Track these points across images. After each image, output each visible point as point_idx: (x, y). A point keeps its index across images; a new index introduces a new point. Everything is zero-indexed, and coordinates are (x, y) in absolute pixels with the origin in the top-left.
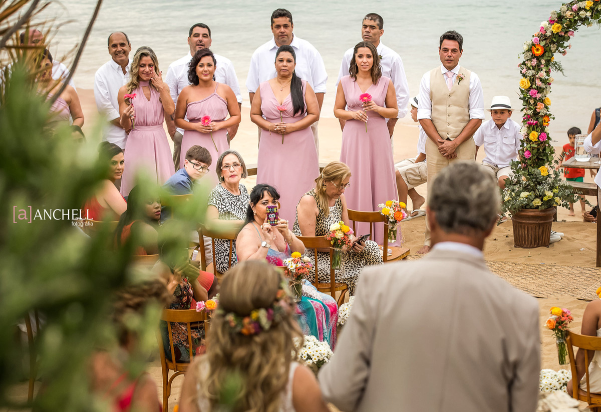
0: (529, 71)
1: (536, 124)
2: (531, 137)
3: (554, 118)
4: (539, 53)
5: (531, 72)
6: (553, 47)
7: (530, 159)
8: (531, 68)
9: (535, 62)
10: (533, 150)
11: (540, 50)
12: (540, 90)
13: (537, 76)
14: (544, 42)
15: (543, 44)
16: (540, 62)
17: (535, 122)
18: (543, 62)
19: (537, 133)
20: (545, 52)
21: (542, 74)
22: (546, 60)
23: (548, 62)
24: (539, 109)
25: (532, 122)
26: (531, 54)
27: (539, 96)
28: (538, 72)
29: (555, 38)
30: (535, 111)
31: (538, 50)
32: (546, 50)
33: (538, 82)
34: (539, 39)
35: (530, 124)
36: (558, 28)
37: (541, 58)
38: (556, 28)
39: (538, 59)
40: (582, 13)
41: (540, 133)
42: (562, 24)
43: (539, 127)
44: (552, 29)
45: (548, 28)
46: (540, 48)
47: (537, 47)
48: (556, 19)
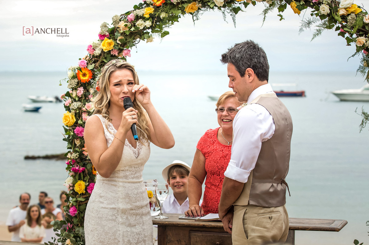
0: (75, 103)
1: (83, 171)
2: (77, 189)
4: (86, 79)
5: (76, 105)
7: (76, 217)
8: (77, 99)
9: (81, 91)
10: (79, 205)
11: (88, 76)
13: (84, 109)
14: (93, 65)
15: (91, 67)
16: (88, 91)
17: (81, 169)
18: (92, 91)
19: (84, 183)
20: (94, 77)
21: (89, 106)
24: (85, 151)
25: (77, 168)
26: (76, 80)
28: (85, 104)
29: (106, 58)
30: (81, 154)
31: (84, 75)
32: (95, 74)
33: (85, 117)
34: (86, 61)
35: (75, 171)
36: (110, 44)
37: (89, 87)
38: (106, 45)
39: (85, 88)
40: (140, 22)
41: (88, 183)
42: (116, 40)
43: (87, 176)
44: (101, 46)
45: (97, 45)
46: (87, 73)
47: (84, 71)
48: (107, 34)
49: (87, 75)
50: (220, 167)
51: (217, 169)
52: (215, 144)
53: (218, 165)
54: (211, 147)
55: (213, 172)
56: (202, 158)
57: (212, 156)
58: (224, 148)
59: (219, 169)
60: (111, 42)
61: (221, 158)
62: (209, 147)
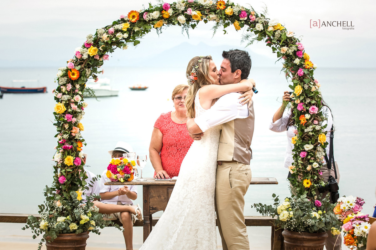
0: (64, 96)
1: (71, 148)
2: (66, 162)
3: (86, 145)
4: (75, 77)
5: (66, 97)
6: (88, 71)
7: (64, 184)
8: (67, 93)
9: (70, 87)
10: (67, 175)
12: (75, 114)
13: (73, 100)
14: (79, 67)
16: (74, 86)
17: (70, 146)
18: (78, 86)
19: (72, 157)
20: (80, 76)
21: (77, 98)
22: (80, 85)
23: (82, 87)
24: (74, 133)
25: (68, 146)
26: (66, 78)
27: (74, 120)
28: (73, 97)
29: (90, 61)
30: (70, 135)
31: (73, 74)
32: (82, 74)
33: (74, 106)
34: (73, 64)
35: (65, 149)
36: (95, 50)
37: (75, 83)
38: (92, 51)
39: (72, 84)
40: (119, 35)
41: (75, 158)
42: (98, 47)
43: (74, 152)
44: (88, 53)
45: (84, 51)
46: (75, 73)
47: (73, 72)
48: (93, 43)
49: (75, 74)
50: (177, 140)
51: (175, 142)
52: (170, 123)
53: (176, 138)
54: (167, 125)
55: (171, 144)
56: (160, 134)
57: (170, 132)
58: (179, 126)
59: (176, 141)
60: (96, 49)
61: (177, 133)
62: (166, 126)
